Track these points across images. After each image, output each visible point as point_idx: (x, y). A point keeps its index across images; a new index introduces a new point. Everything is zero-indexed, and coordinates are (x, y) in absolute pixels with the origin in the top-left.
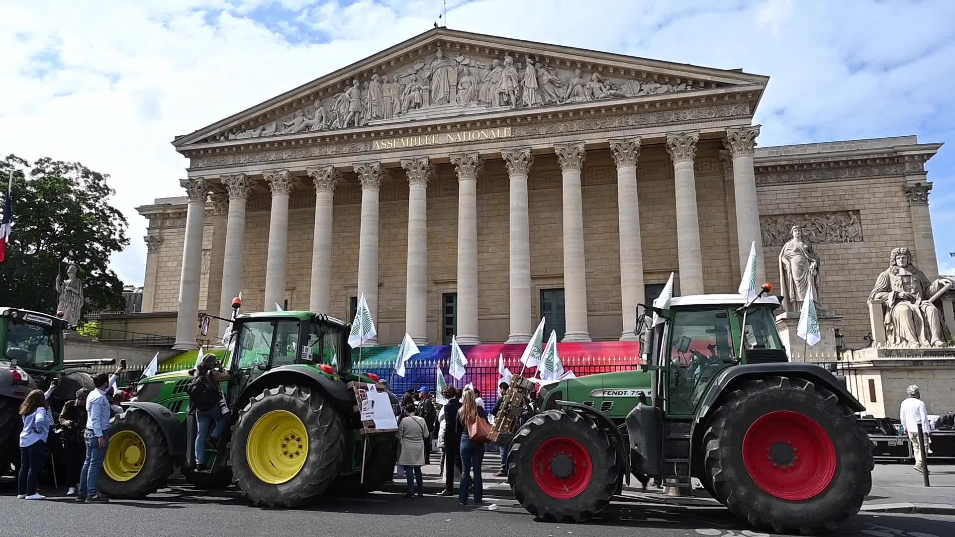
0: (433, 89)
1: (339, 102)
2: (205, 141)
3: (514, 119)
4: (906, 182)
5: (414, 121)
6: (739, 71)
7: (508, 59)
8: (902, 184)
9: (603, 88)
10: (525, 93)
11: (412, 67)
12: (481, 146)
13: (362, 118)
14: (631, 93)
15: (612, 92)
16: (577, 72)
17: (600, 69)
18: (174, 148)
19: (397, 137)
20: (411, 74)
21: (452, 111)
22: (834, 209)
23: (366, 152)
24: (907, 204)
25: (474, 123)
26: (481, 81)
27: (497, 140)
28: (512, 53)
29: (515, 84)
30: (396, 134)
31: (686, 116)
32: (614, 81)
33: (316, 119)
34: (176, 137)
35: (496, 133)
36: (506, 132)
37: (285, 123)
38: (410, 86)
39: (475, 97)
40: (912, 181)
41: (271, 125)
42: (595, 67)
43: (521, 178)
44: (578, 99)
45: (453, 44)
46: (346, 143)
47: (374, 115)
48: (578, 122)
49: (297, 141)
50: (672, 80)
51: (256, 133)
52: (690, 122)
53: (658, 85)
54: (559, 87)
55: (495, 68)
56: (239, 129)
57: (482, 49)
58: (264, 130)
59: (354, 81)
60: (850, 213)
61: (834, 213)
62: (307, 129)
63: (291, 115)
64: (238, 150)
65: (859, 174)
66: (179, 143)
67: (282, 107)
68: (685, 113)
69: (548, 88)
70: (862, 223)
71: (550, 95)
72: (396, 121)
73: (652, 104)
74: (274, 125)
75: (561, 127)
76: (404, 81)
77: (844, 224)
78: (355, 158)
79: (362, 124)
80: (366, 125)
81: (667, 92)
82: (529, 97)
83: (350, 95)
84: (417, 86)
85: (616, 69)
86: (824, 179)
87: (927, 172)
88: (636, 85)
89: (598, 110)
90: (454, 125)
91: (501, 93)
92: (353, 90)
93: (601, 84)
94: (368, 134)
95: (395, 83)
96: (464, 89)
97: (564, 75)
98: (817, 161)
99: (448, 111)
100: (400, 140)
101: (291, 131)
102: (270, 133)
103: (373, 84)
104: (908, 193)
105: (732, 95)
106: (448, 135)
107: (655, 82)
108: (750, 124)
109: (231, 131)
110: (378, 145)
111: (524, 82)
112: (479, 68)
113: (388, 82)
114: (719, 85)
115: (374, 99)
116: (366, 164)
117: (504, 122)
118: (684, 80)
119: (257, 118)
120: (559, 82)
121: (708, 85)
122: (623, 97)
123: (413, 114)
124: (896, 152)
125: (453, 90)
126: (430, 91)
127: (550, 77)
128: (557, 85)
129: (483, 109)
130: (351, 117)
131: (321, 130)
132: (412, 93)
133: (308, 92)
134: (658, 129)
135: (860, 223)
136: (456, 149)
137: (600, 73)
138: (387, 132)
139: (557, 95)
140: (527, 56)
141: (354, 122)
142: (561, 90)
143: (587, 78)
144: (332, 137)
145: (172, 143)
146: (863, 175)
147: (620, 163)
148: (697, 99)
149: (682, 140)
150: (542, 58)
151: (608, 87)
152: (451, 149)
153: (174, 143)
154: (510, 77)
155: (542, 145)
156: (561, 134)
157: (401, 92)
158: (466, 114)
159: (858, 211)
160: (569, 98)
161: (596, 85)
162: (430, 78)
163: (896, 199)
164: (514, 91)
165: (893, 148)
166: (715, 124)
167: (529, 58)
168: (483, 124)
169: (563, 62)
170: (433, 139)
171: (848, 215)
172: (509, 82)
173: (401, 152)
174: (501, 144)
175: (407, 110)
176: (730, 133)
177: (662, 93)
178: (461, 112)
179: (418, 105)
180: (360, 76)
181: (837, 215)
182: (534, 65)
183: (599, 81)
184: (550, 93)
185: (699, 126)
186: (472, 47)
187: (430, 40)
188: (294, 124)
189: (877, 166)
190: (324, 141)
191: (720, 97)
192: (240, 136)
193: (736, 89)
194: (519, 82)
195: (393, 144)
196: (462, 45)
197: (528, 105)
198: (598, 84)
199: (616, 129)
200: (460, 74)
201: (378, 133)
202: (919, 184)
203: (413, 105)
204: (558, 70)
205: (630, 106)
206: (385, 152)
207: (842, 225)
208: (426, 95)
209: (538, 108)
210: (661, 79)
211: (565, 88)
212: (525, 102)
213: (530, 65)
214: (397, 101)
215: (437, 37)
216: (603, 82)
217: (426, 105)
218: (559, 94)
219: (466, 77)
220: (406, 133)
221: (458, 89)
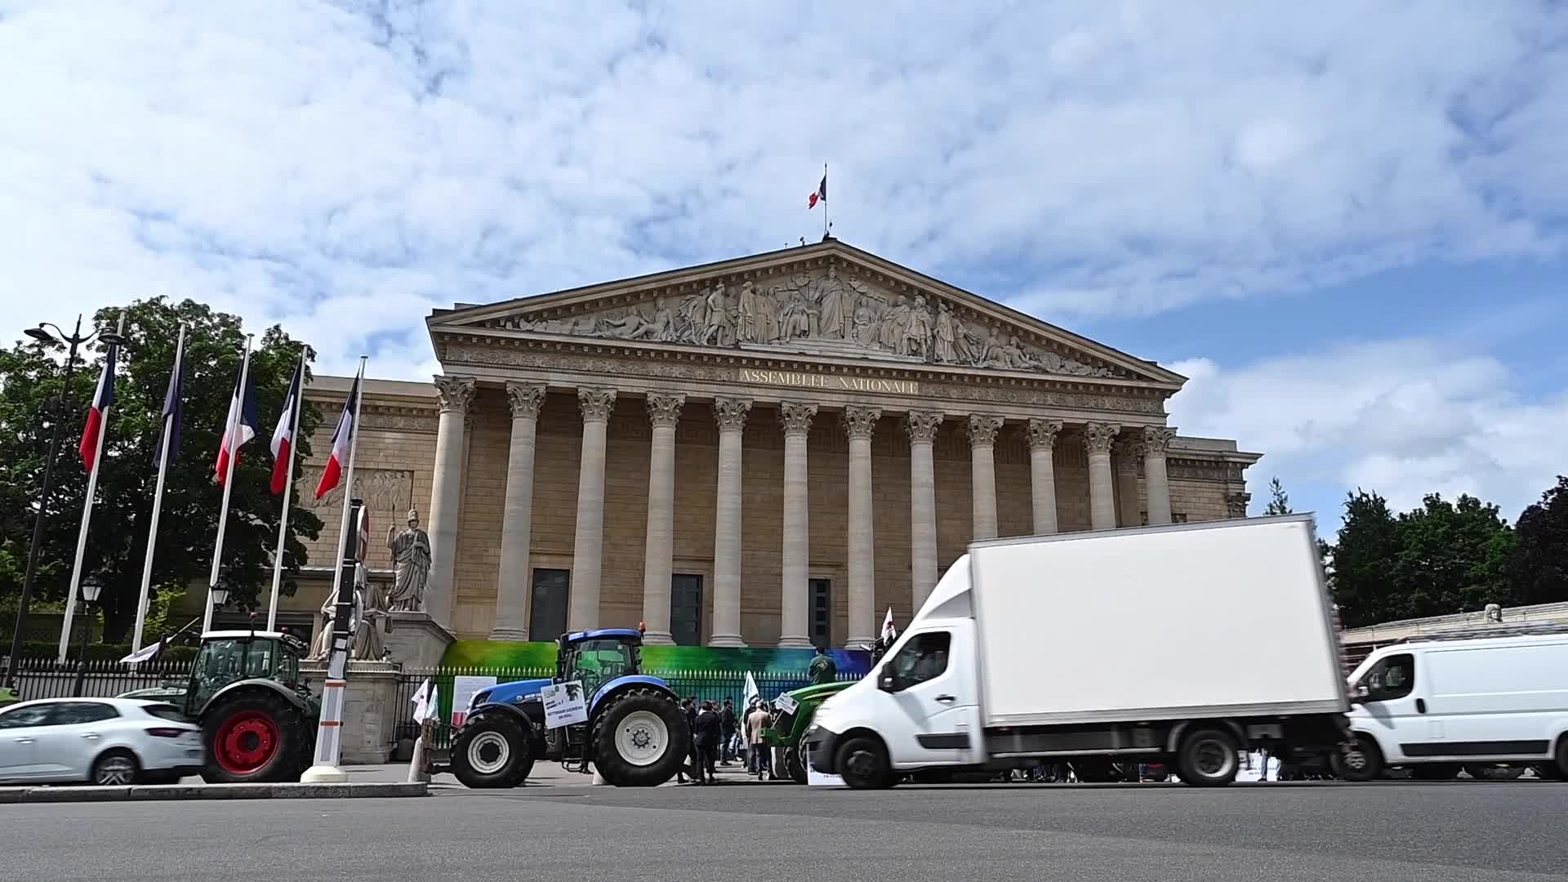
0: (825, 315)
1: (695, 307)
2: (481, 324)
3: (925, 374)
4: (1227, 489)
5: (805, 354)
6: (1154, 364)
7: (920, 300)
8: (1224, 491)
9: (1022, 357)
10: (939, 345)
11: (794, 282)
12: (883, 400)
13: (728, 335)
14: (1052, 369)
15: (1033, 363)
16: (995, 331)
17: (1021, 333)
18: (427, 327)
19: (776, 370)
20: (792, 291)
21: (851, 350)
23: (731, 383)
24: (1227, 513)
25: (876, 370)
26: (882, 318)
27: (901, 396)
28: (922, 293)
29: (928, 332)
30: (776, 366)
31: (1107, 404)
32: (1035, 350)
33: (658, 326)
34: (434, 310)
35: (900, 387)
36: (912, 388)
37: (609, 321)
38: (792, 306)
39: (877, 338)
40: (1233, 489)
41: (588, 320)
42: (1015, 329)
43: (927, 447)
44: (998, 365)
45: (850, 264)
46: (705, 366)
47: (749, 337)
48: (993, 390)
49: (634, 351)
50: (1094, 362)
51: (567, 328)
52: (1111, 412)
53: (1080, 365)
54: (973, 344)
55: (900, 306)
56: (539, 316)
57: (886, 278)
58: (576, 324)
59: (720, 285)
60: (1178, 516)
62: (645, 336)
63: (621, 312)
64: (537, 347)
65: (1187, 475)
66: (437, 320)
67: (610, 299)
68: (1106, 401)
69: (963, 344)
72: (775, 351)
73: (1075, 385)
74: (593, 322)
75: (977, 393)
76: (782, 296)
78: (718, 389)
79: (727, 342)
80: (737, 347)
81: (1088, 376)
82: (944, 351)
83: (713, 301)
84: (801, 308)
85: (1038, 337)
87: (1245, 482)
88: (1056, 359)
89: (1019, 381)
90: (852, 368)
92: (716, 297)
93: (1020, 351)
94: (738, 359)
95: (771, 298)
96: (864, 324)
97: (977, 331)
99: (844, 350)
100: (778, 374)
101: (622, 334)
102: (585, 330)
103: (746, 295)
104: (1229, 501)
106: (841, 379)
107: (1079, 361)
108: (1165, 424)
109: (526, 317)
110: (746, 375)
111: (938, 332)
112: (879, 300)
113: (761, 295)
114: (1140, 377)
115: (749, 314)
116: (734, 400)
117: (913, 376)
118: (1106, 364)
120: (974, 339)
121: (1129, 374)
122: (1046, 372)
123: (798, 345)
124: (1222, 457)
125: (849, 324)
126: (819, 319)
127: (965, 331)
128: (972, 342)
129: (888, 355)
130: (714, 332)
131: (669, 343)
132: (795, 316)
133: (653, 286)
134: (1078, 414)
136: (852, 398)
137: (1018, 337)
138: (764, 362)
139: (971, 354)
140: (940, 301)
141: (716, 339)
142: (974, 347)
143: (1006, 340)
144: (687, 355)
145: (426, 319)
147: (1036, 446)
148: (1120, 388)
149: (1102, 430)
150: (957, 306)
151: (1028, 356)
152: (848, 398)
153: (430, 320)
154: (923, 322)
155: (955, 410)
156: (977, 402)
157: (777, 311)
158: (870, 357)
159: (1185, 515)
160: (985, 360)
161: (1015, 351)
162: (819, 302)
163: (1218, 507)
164: (926, 340)
165: (1221, 452)
166: (1135, 418)
167: (942, 303)
168: (889, 374)
169: (980, 315)
170: (823, 381)
172: (921, 328)
173: (779, 391)
174: (906, 402)
175: (790, 337)
176: (1147, 431)
177: (1083, 375)
178: (864, 354)
179: (805, 333)
180: (727, 279)
182: (948, 312)
183: (1018, 347)
184: (965, 350)
185: (1120, 417)
186: (874, 273)
187: (824, 253)
188: (624, 325)
189: (1202, 468)
190: (673, 358)
191: (1141, 390)
192: (540, 327)
193: (1158, 386)
194: (932, 330)
195: (769, 377)
196: (862, 269)
197: (942, 360)
198: (1017, 350)
199: (1037, 406)
200: (856, 304)
201: (751, 360)
202: (1240, 493)
203: (798, 332)
204: (973, 325)
205: (1054, 383)
206: (757, 387)
208: (814, 321)
209: (953, 366)
210: (1084, 359)
211: (980, 347)
212: (938, 356)
213: (943, 312)
214: (774, 322)
215: (833, 252)
216: (1021, 349)
217: (813, 335)
218: (974, 354)
219: (864, 309)
220: (789, 366)
221: (854, 323)
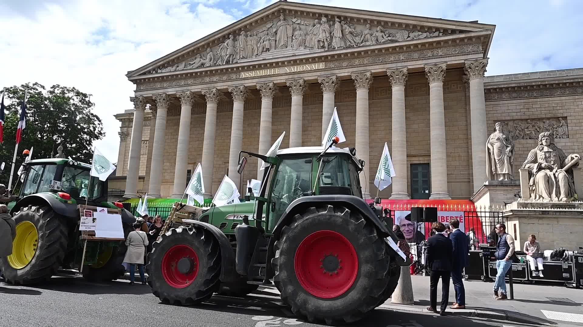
0: (277, 39)
1: (222, 49)
2: (144, 74)
3: (326, 57)
5: (265, 59)
6: (476, 22)
7: (324, 19)
9: (384, 36)
10: (334, 40)
11: (265, 26)
12: (306, 75)
13: (235, 58)
14: (402, 39)
15: (389, 38)
16: (368, 26)
17: (382, 24)
18: (127, 78)
19: (255, 70)
20: (264, 31)
21: (289, 53)
22: (549, 116)
23: (237, 79)
25: (301, 60)
26: (307, 33)
27: (316, 71)
28: (326, 16)
29: (328, 35)
30: (254, 68)
31: (439, 53)
32: (392, 31)
33: (208, 60)
34: (128, 72)
35: (315, 66)
36: (322, 66)
37: (190, 62)
38: (263, 38)
39: (303, 44)
41: (182, 64)
42: (379, 22)
43: (330, 95)
44: (367, 43)
45: (290, 11)
46: (225, 74)
47: (241, 57)
48: (367, 58)
49: (196, 73)
50: (430, 29)
51: (173, 69)
52: (441, 57)
53: (420, 33)
54: (356, 36)
55: (316, 25)
56: (163, 66)
57: (308, 13)
58: (178, 67)
59: (230, 36)
60: (560, 118)
61: (549, 119)
62: (202, 66)
63: (193, 58)
64: (163, 79)
65: (568, 92)
66: (130, 75)
67: (188, 53)
68: (438, 51)
69: (349, 37)
70: (569, 126)
71: (350, 41)
72: (254, 60)
73: (416, 45)
74: (184, 64)
75: (356, 62)
76: (261, 35)
77: (555, 126)
78: (230, 83)
79: (235, 61)
80: (237, 63)
81: (426, 38)
82: (336, 43)
83: (227, 44)
84: (268, 38)
85: (393, 24)
86: (542, 96)
88: (406, 33)
89: (380, 50)
90: (289, 62)
91: (319, 41)
92: (229, 41)
93: (383, 34)
94: (238, 68)
95: (255, 37)
96: (296, 39)
97: (359, 28)
98: (537, 83)
99: (285, 53)
100: (257, 72)
101: (193, 67)
102: (181, 69)
103: (241, 38)
105: (470, 38)
106: (286, 68)
107: (419, 31)
109: (159, 67)
110: (243, 75)
111: (334, 34)
112: (306, 25)
113: (250, 36)
114: (461, 32)
115: (241, 46)
116: (236, 87)
117: (320, 59)
118: (437, 29)
119: (173, 60)
120: (356, 33)
121: (453, 32)
122: (396, 41)
123: (265, 55)
125: (290, 40)
126: (276, 41)
127: (350, 30)
128: (355, 35)
129: (307, 51)
130: (228, 58)
131: (210, 66)
132: (265, 42)
133: (203, 43)
134: (420, 62)
135: (567, 126)
136: (291, 76)
137: (382, 26)
138: (249, 67)
139: (354, 42)
140: (336, 17)
141: (230, 61)
142: (357, 38)
143: (374, 30)
144: (216, 71)
145: (126, 75)
146: (570, 93)
147: (394, 84)
148: (446, 42)
149: (435, 69)
150: (346, 18)
151: (387, 35)
152: (287, 77)
153: (128, 75)
154: (325, 30)
155: (344, 73)
156: (357, 66)
157: (258, 42)
159: (566, 117)
160: (362, 43)
161: (379, 34)
162: (276, 33)
164: (327, 39)
166: (457, 58)
167: (337, 18)
168: (307, 61)
169: (359, 20)
170: (277, 71)
171: (559, 120)
172: (324, 33)
173: (257, 79)
174: (318, 73)
175: (261, 53)
176: (467, 63)
177: (422, 38)
178: (293, 53)
179: (268, 50)
180: (234, 33)
181: (551, 120)
182: (340, 22)
183: (382, 32)
185: (447, 59)
186: (302, 12)
187: (276, 9)
188: (195, 63)
190: (212, 73)
191: (462, 39)
192: (164, 71)
193: (473, 34)
194: (330, 33)
195: (252, 74)
196: (296, 11)
197: (335, 48)
198: (381, 33)
199: (392, 62)
200: (294, 30)
201: (243, 67)
203: (265, 50)
204: (356, 25)
205: (401, 47)
206: (247, 79)
207: (554, 127)
208: (273, 43)
209: (342, 50)
210: (422, 29)
211: (360, 36)
212: (334, 46)
213: (338, 23)
214: (255, 48)
215: (280, 7)
216: (384, 33)
217: (273, 50)
218: (356, 41)
219: (298, 31)
220: (260, 67)
221: (292, 39)
